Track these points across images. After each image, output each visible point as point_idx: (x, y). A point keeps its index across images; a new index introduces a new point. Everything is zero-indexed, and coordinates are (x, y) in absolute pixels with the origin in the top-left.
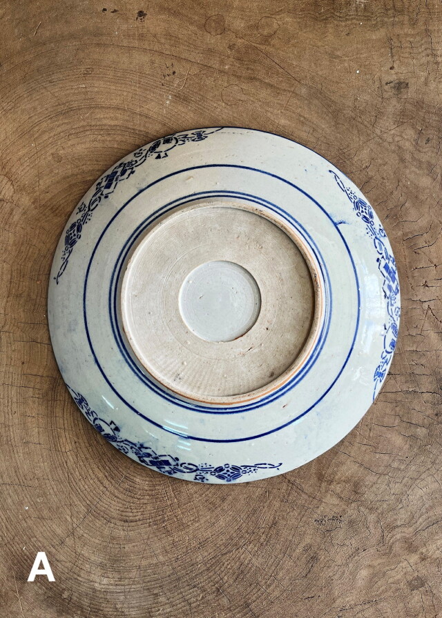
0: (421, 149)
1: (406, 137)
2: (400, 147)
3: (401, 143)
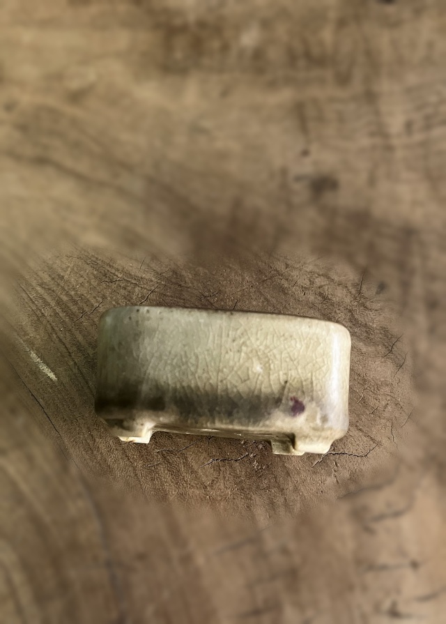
0: (368, 304)
1: (336, 278)
2: (325, 298)
3: (328, 290)
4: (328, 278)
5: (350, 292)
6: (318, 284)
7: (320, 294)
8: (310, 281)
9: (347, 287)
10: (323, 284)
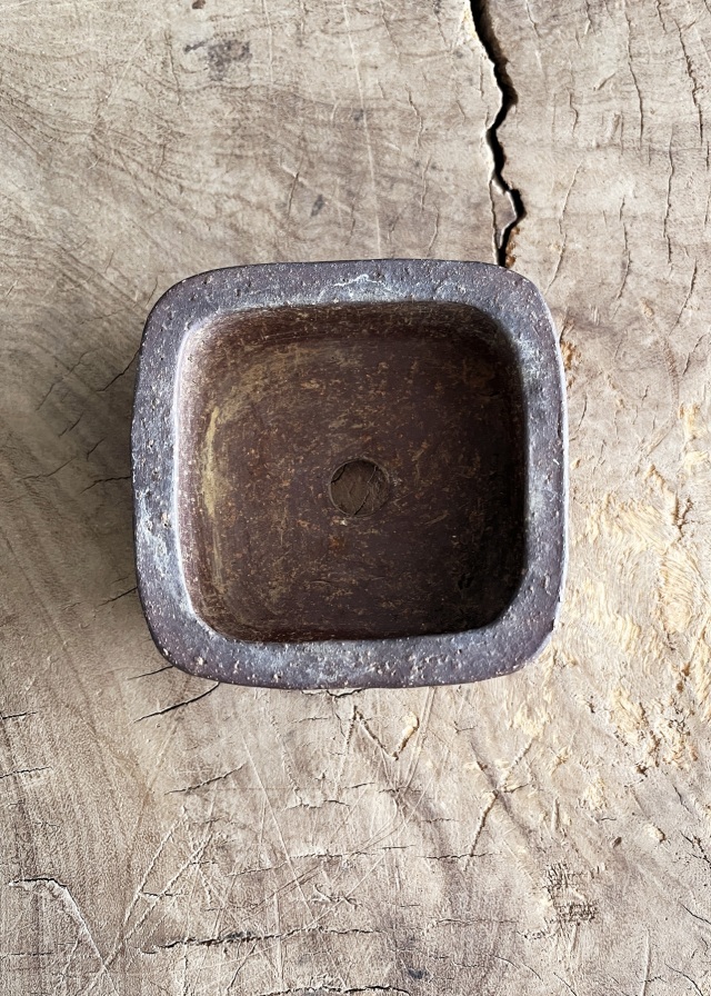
4: (242, 200)
5: (275, 218)
6: (228, 211)
7: (233, 227)
8: (216, 207)
9: (269, 210)
10: (235, 210)
